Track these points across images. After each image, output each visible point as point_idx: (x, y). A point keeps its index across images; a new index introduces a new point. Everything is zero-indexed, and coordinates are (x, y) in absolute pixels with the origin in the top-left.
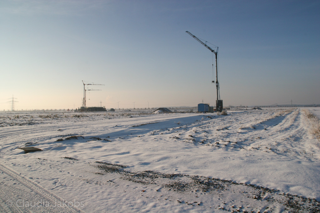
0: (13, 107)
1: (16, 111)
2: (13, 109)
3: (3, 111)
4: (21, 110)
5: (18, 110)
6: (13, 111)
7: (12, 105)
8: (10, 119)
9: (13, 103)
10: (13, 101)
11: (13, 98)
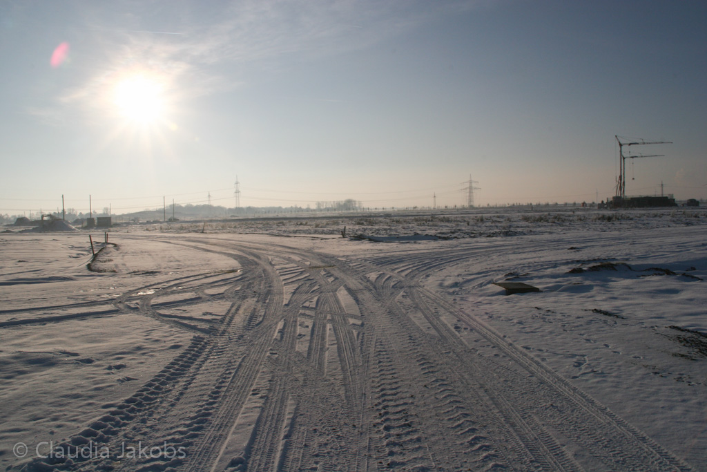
0: (470, 200)
1: (477, 208)
2: (472, 204)
4: (486, 206)
5: (481, 206)
6: (472, 207)
7: (470, 196)
8: (468, 224)
9: (470, 192)
10: (471, 188)
11: (471, 182)
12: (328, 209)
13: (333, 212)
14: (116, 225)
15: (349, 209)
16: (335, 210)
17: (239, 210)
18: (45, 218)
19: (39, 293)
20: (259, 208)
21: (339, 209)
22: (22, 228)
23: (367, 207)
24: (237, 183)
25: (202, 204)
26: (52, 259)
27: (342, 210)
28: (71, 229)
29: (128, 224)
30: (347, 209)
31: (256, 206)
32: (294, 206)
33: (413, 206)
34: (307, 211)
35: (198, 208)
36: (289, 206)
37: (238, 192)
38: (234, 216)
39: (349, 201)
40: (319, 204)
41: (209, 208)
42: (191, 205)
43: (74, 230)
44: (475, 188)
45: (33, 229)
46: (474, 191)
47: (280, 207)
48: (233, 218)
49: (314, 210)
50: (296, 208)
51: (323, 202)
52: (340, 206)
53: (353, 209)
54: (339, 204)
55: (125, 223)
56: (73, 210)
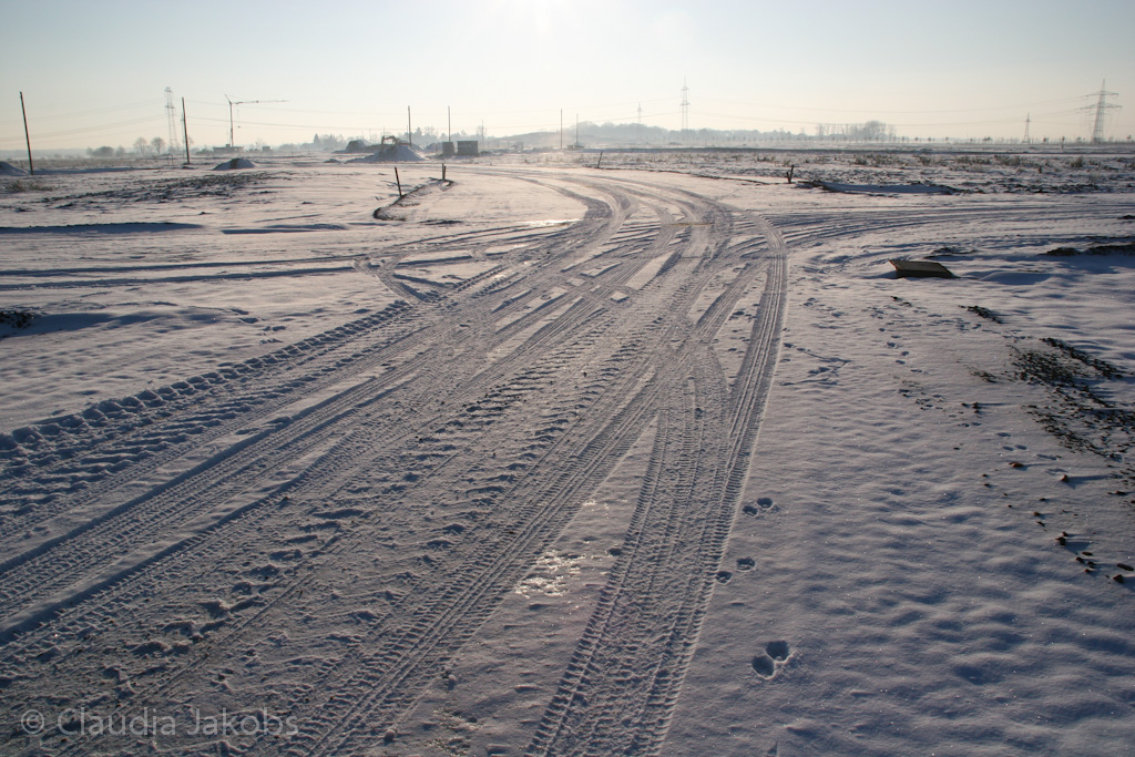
0: (1097, 129)
1: (1105, 144)
2: (1099, 135)
3: (1058, 141)
4: (1125, 140)
5: (1114, 140)
6: (1097, 141)
7: (1097, 121)
8: (1040, 171)
9: (1099, 114)
10: (1101, 106)
11: (1102, 94)
12: (833, 137)
13: (841, 142)
14: (485, 153)
15: (870, 138)
16: (845, 139)
17: (687, 133)
18: (387, 142)
19: (285, 244)
20: (719, 132)
21: (851, 138)
22: (354, 156)
23: (901, 136)
24: (685, 89)
25: (629, 122)
26: (345, 201)
27: (857, 140)
28: (417, 159)
29: (504, 152)
30: (865, 139)
31: (716, 129)
32: (779, 131)
33: (983, 137)
34: (799, 139)
35: (622, 128)
36: (771, 130)
37: (685, 104)
38: (674, 144)
39: (873, 125)
40: (821, 128)
41: (639, 129)
42: (612, 124)
43: (423, 160)
44: (1111, 106)
45: (367, 158)
46: (1106, 111)
47: (756, 131)
48: (672, 147)
49: (811, 138)
50: (782, 133)
51: (828, 125)
52: (857, 133)
53: (877, 139)
54: (856, 129)
55: (501, 151)
56: (432, 129)
